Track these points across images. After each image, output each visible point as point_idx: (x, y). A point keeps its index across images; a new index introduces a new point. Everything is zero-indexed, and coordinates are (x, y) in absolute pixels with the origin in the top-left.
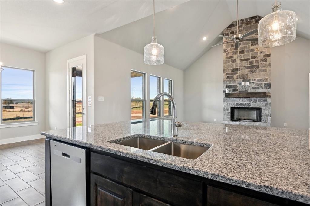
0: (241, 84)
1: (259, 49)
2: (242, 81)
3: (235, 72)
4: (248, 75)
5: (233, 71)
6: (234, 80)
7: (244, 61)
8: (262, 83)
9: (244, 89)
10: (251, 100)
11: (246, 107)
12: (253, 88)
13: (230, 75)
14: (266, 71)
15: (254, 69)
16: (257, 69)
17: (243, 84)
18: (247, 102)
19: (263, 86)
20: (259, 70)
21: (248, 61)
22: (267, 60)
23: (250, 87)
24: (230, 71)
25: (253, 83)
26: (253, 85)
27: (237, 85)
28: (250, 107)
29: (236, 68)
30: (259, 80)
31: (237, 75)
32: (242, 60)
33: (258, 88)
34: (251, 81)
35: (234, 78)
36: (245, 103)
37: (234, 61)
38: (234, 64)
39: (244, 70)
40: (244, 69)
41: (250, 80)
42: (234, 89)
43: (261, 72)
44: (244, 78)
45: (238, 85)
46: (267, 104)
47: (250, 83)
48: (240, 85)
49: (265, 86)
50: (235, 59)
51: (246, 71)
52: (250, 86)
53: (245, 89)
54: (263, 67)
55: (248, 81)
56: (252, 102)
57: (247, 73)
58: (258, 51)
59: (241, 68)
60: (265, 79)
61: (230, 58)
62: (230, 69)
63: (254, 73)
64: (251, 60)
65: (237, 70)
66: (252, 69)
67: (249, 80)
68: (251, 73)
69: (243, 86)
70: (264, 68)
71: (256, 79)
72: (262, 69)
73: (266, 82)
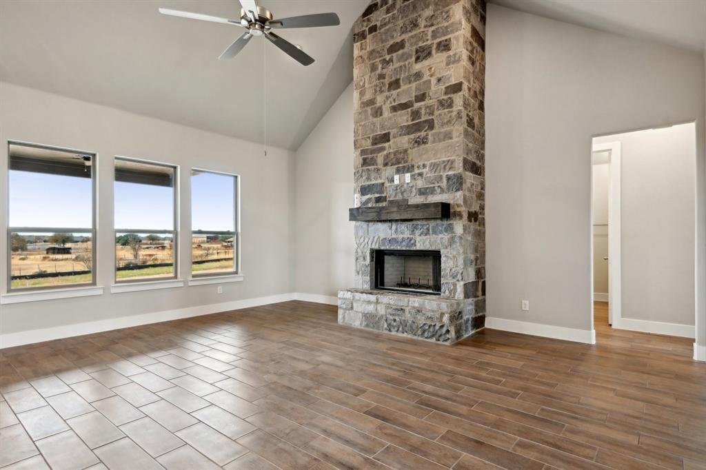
0: (393, 181)
1: (433, 69)
2: (394, 170)
3: (380, 146)
4: (409, 151)
5: (376, 144)
6: (378, 170)
7: (399, 110)
8: (441, 176)
9: (400, 194)
10: (415, 228)
11: (404, 248)
12: (422, 192)
13: (370, 156)
14: (451, 138)
15: (423, 134)
16: (430, 133)
17: (396, 177)
18: (407, 235)
19: (444, 183)
20: (433, 135)
21: (409, 110)
22: (452, 101)
23: (414, 189)
24: (369, 142)
25: (420, 174)
26: (420, 183)
27: (383, 184)
28: (414, 248)
29: (384, 132)
30: (435, 166)
31: (385, 152)
32: (394, 109)
33: (432, 191)
34: (417, 171)
35: (377, 165)
36: (401, 236)
37: (378, 112)
38: (378, 120)
39: (399, 139)
40: (400, 135)
41: (413, 166)
42: (378, 195)
43: (440, 141)
44: (399, 163)
45: (387, 184)
46: (452, 241)
47: (413, 177)
48: (392, 184)
49: (448, 182)
50: (380, 108)
51: (404, 141)
52: (412, 187)
53: (402, 193)
54: (443, 125)
55: (408, 172)
56: (417, 232)
57: (406, 146)
58: (431, 76)
59: (393, 132)
60: (449, 161)
61: (368, 105)
62: (369, 138)
63: (423, 146)
64: (417, 105)
65: (386, 138)
66: (419, 134)
67: (410, 169)
68: (416, 145)
69: (397, 186)
70: (446, 129)
71: (428, 163)
72: (440, 132)
73: (451, 173)
